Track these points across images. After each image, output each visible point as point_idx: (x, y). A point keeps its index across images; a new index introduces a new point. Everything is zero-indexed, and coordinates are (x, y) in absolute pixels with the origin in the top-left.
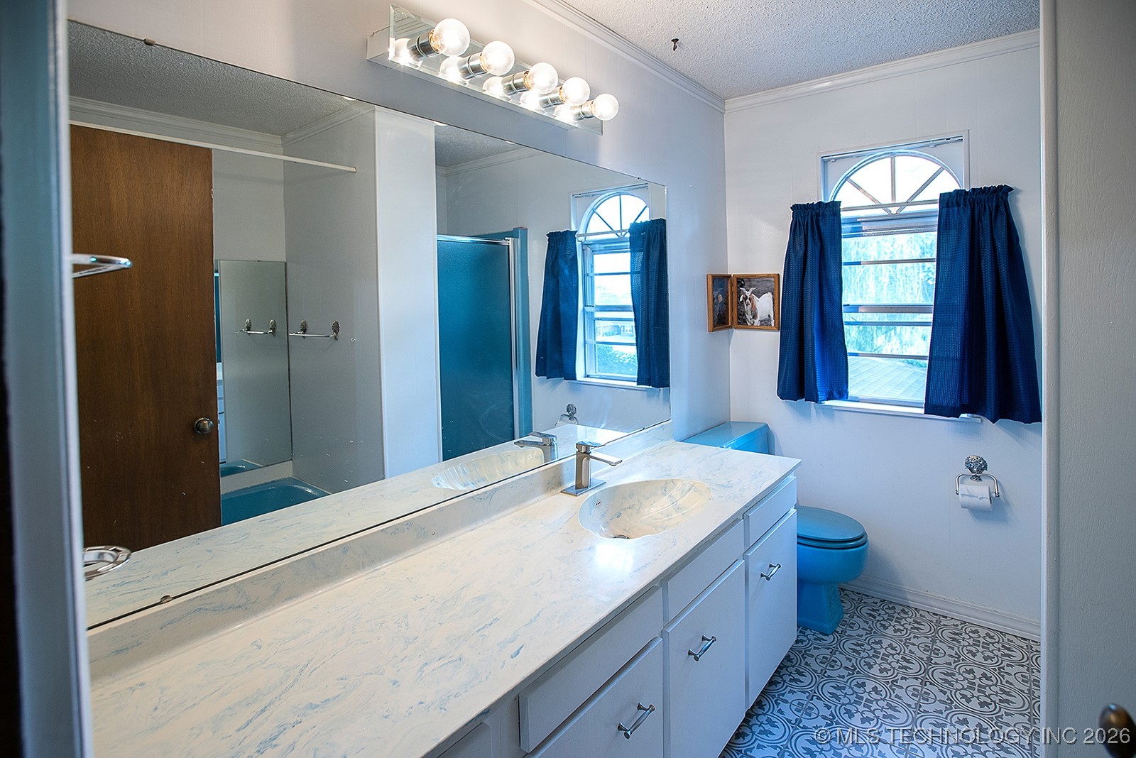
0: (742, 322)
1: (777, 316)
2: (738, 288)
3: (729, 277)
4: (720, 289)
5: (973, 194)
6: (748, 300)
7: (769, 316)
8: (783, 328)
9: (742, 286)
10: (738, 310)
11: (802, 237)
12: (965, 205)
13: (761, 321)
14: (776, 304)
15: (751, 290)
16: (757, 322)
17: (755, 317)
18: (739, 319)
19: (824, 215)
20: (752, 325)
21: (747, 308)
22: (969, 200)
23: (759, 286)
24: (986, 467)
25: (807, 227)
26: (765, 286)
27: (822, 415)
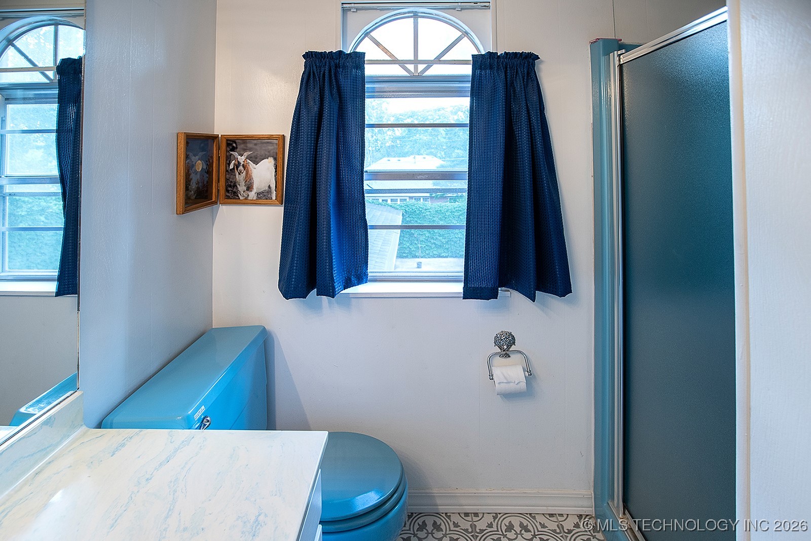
0: (232, 194)
1: (280, 187)
2: (227, 151)
3: (214, 138)
4: (201, 154)
5: (506, 58)
6: (241, 168)
7: (269, 187)
8: (289, 201)
9: (233, 149)
10: (227, 180)
11: (317, 90)
12: (498, 69)
13: (258, 194)
14: (280, 173)
15: (246, 154)
16: (252, 195)
17: (249, 188)
18: (227, 191)
19: (344, 67)
20: (246, 199)
21: (240, 178)
22: (502, 64)
23: (256, 150)
24: (514, 343)
25: (324, 80)
26: (265, 150)
27: (336, 305)
